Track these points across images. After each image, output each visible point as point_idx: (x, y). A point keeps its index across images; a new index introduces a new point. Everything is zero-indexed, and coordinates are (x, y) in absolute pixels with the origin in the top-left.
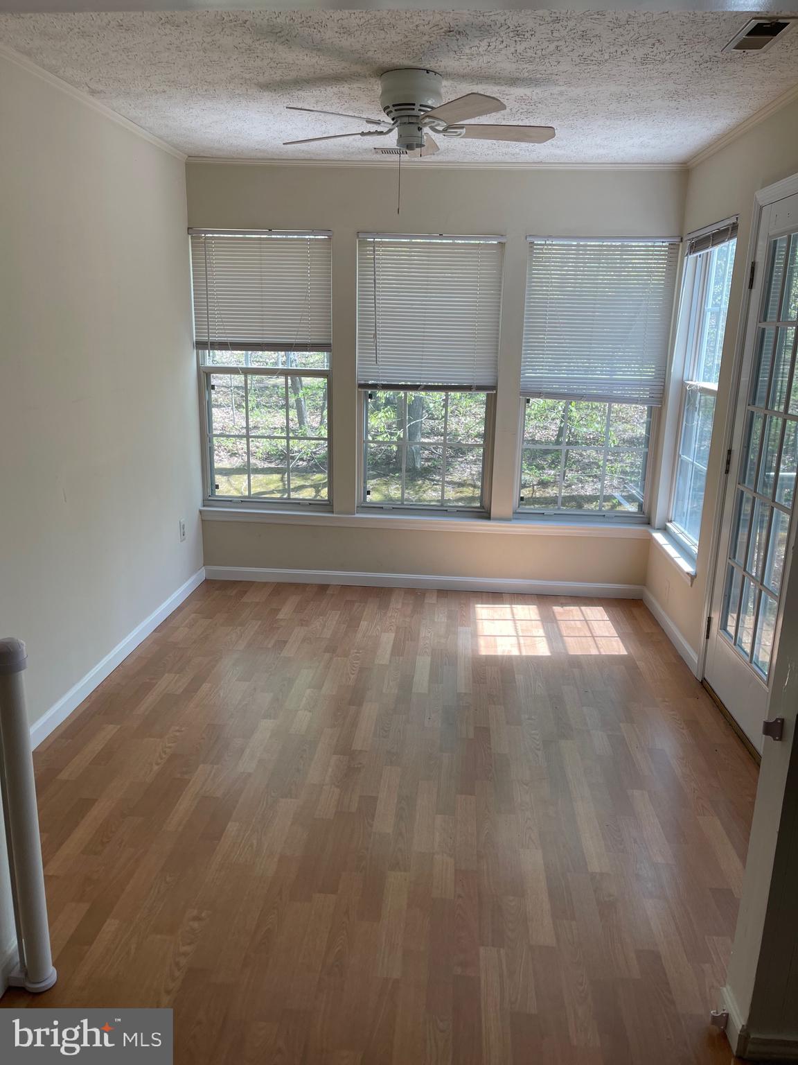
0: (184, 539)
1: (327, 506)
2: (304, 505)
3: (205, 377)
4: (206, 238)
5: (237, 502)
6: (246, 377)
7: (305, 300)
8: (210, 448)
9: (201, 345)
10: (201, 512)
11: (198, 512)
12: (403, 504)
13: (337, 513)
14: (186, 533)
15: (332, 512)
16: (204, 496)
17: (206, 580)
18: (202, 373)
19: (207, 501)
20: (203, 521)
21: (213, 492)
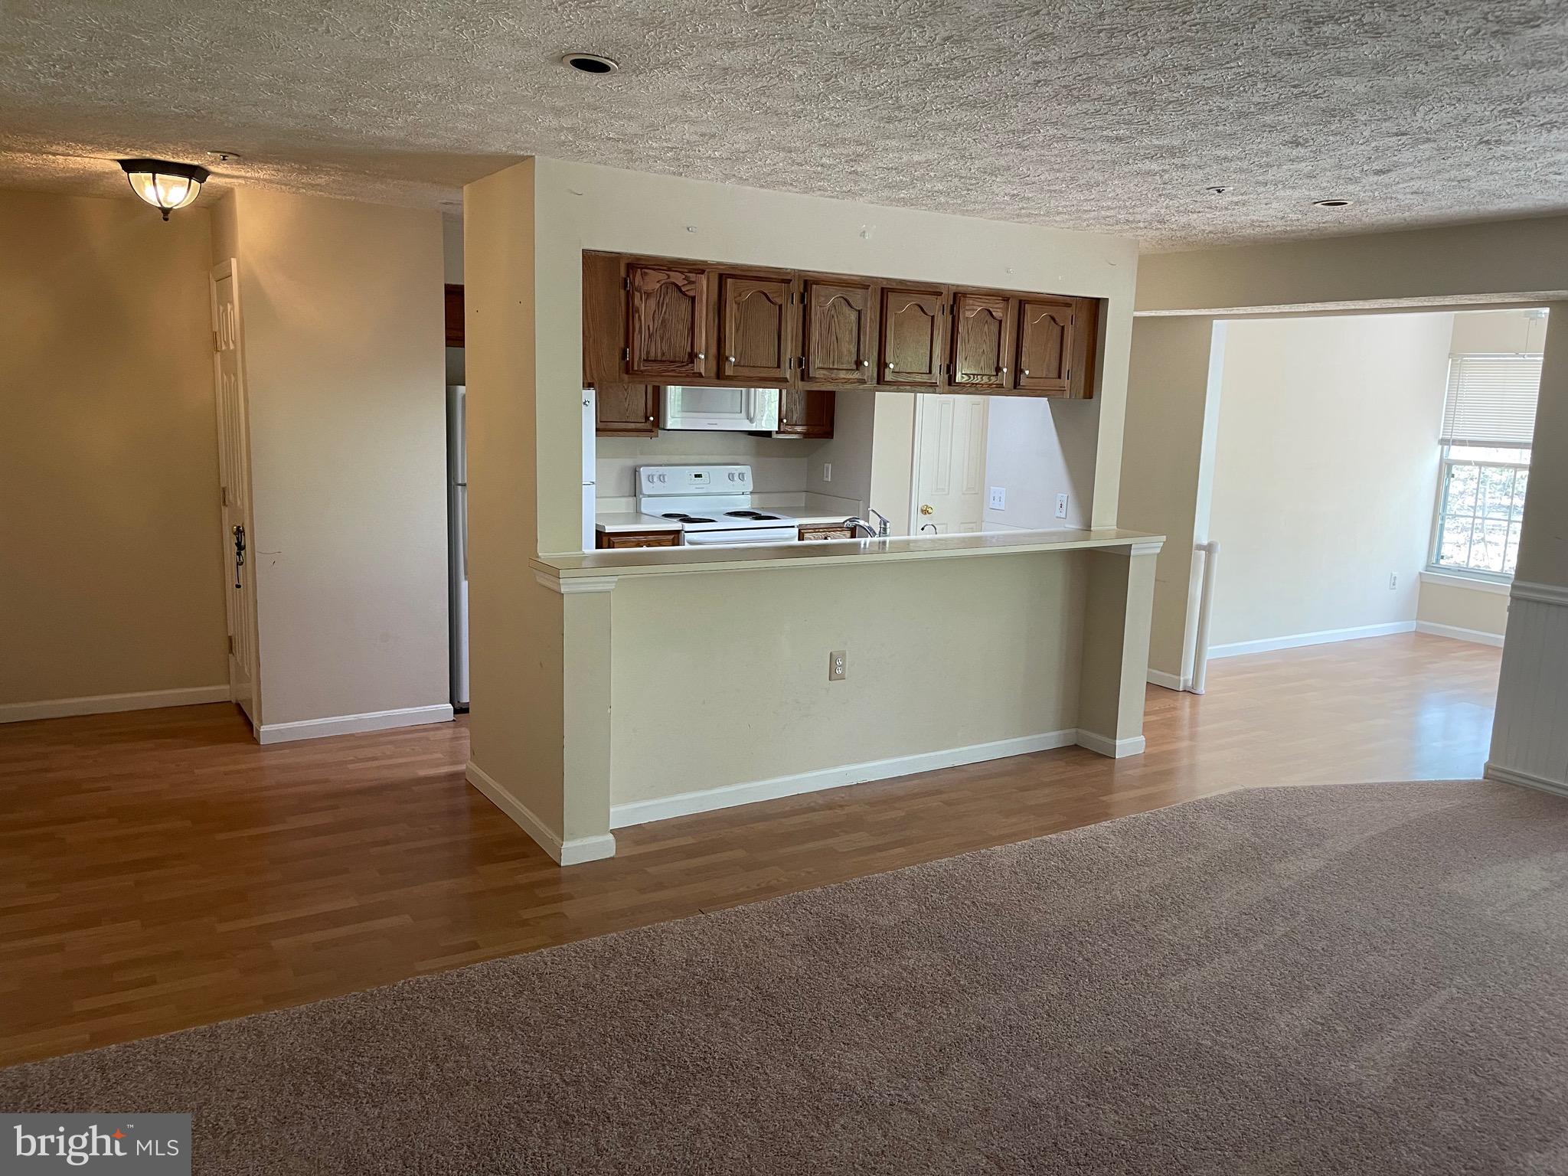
3: (1446, 469)
4: (1463, 361)
5: (1454, 571)
6: (1480, 468)
8: (1441, 524)
9: (1446, 442)
10: (1421, 574)
11: (1417, 575)
14: (1398, 584)
16: (1428, 562)
17: (1415, 631)
18: (1444, 464)
19: (1429, 567)
20: (1422, 582)
21: (1437, 560)
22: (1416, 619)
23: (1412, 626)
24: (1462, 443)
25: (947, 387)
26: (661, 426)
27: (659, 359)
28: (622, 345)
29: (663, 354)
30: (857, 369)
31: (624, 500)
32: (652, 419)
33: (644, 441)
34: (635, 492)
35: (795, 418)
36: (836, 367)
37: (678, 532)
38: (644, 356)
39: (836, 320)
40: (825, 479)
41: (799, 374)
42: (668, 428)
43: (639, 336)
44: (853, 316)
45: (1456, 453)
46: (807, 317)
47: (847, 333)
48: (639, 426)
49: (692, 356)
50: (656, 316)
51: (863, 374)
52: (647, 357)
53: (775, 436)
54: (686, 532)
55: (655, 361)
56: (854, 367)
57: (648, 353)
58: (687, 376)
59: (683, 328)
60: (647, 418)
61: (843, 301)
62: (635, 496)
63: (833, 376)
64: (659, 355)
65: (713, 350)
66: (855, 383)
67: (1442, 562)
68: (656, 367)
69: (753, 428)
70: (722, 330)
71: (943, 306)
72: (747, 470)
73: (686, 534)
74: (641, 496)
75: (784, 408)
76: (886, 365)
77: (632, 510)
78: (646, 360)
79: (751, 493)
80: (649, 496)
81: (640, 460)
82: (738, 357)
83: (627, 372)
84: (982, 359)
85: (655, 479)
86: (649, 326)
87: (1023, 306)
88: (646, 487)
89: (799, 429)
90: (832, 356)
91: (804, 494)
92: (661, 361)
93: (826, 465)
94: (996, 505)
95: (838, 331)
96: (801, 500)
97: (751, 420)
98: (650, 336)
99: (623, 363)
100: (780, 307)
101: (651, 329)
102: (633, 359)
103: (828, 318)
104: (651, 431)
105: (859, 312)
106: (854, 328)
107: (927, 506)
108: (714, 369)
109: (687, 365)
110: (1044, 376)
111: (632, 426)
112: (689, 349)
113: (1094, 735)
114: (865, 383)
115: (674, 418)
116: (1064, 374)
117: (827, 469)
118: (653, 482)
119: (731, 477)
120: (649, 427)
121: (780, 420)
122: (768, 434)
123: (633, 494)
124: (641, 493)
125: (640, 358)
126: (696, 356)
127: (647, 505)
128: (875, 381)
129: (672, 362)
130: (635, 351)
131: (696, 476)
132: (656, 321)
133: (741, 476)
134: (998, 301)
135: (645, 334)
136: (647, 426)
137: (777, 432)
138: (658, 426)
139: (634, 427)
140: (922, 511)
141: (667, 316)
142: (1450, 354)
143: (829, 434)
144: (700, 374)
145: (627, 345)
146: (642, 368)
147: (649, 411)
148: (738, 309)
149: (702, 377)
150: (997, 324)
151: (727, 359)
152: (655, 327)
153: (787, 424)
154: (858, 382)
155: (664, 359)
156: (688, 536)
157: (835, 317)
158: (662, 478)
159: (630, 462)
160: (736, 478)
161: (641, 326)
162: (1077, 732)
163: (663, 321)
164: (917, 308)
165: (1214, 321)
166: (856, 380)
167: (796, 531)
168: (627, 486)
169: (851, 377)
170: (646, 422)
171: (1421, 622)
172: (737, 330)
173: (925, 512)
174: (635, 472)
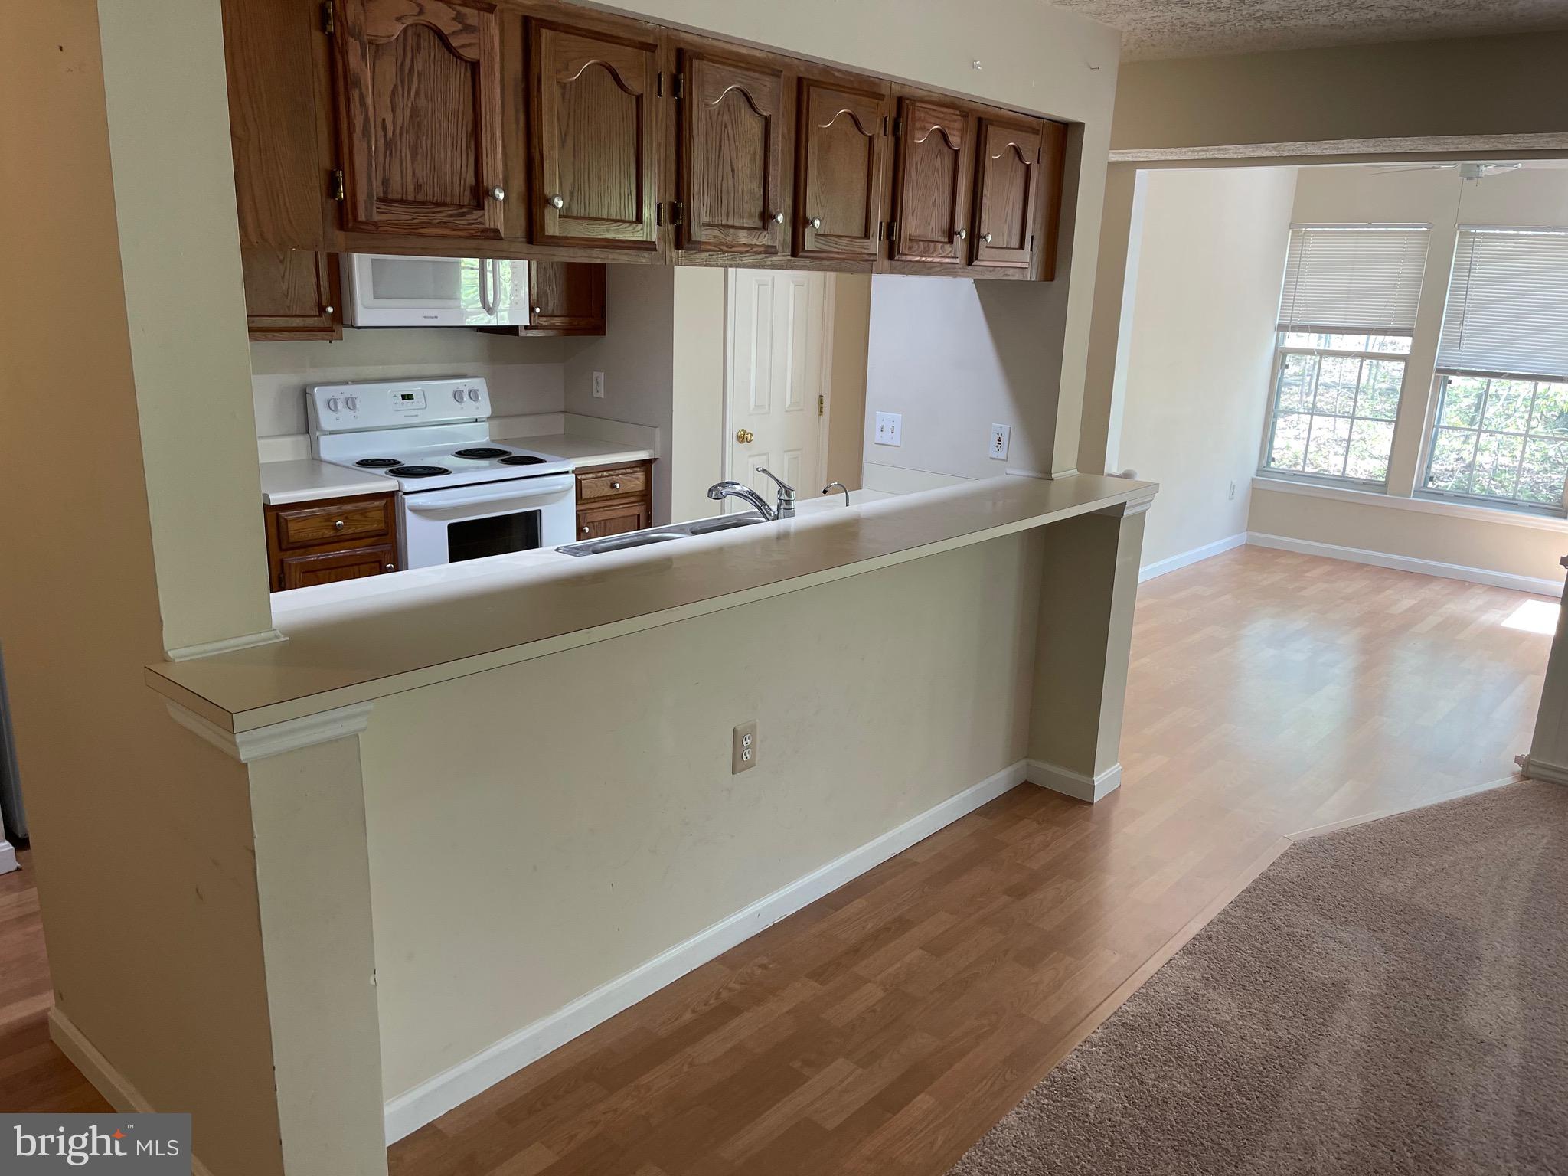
0: (1232, 499)
1: (1382, 487)
2: (1357, 484)
3: (1281, 357)
4: (1306, 232)
5: (1290, 475)
6: (1321, 358)
7: (1394, 288)
8: (1273, 423)
9: (1283, 328)
10: (1253, 479)
11: (1250, 481)
12: (1467, 493)
13: (1391, 495)
14: (1236, 493)
15: (1386, 494)
16: (1259, 466)
17: (1246, 544)
18: (1279, 353)
19: (1261, 471)
20: (1253, 488)
21: (1268, 464)
22: (1247, 530)
23: (1243, 538)
24: (1303, 329)
25: (887, 262)
26: (347, 320)
27: (411, 197)
28: (326, 162)
29: (419, 187)
30: (765, 227)
31: (288, 440)
32: (330, 310)
33: (318, 346)
34: (307, 425)
35: (550, 307)
36: (730, 223)
37: (391, 495)
38: (377, 190)
39: (730, 131)
40: (595, 394)
41: (672, 236)
42: (359, 325)
43: (365, 145)
44: (755, 128)
45: (1294, 340)
46: (685, 125)
47: (749, 157)
48: (310, 322)
49: (480, 195)
50: (399, 99)
51: (773, 238)
52: (385, 192)
53: (522, 333)
54: (405, 493)
55: (402, 201)
56: (759, 224)
57: (385, 183)
58: (472, 237)
59: (456, 129)
60: (322, 310)
61: (742, 99)
62: (308, 433)
63: (729, 239)
64: (411, 188)
65: (518, 182)
66: (760, 253)
67: (1272, 464)
68: (406, 215)
69: (493, 321)
70: (535, 140)
71: (886, 121)
72: (479, 384)
73: (406, 497)
74: (318, 433)
75: (535, 290)
76: (807, 222)
77: (304, 455)
78: (384, 199)
79: (488, 418)
80: (332, 433)
81: (312, 375)
82: (568, 199)
83: (342, 225)
84: (934, 214)
85: (340, 405)
86: (384, 121)
87: (984, 128)
88: (326, 419)
89: (557, 321)
90: (725, 202)
91: (562, 415)
92: (414, 202)
93: (595, 374)
94: (886, 437)
95: (734, 155)
96: (557, 425)
97: (490, 310)
98: (388, 144)
99: (331, 204)
100: (639, 99)
101: (390, 128)
102: (354, 196)
103: (719, 129)
104: (330, 330)
105: (767, 120)
106: (758, 150)
107: (744, 431)
108: (521, 222)
109: (470, 213)
110: (1005, 246)
111: (297, 322)
112: (471, 179)
113: (1058, 770)
114: (776, 253)
115: (367, 310)
116: (1028, 245)
117: (598, 379)
118: (336, 410)
119: (458, 396)
120: (328, 324)
121: (532, 310)
122: (512, 330)
123: (304, 430)
124: (318, 427)
125: (370, 195)
126: (488, 193)
127: (330, 448)
128: (788, 251)
129: (437, 204)
130: (358, 177)
131: (404, 397)
132: (399, 112)
133: (473, 394)
134: (955, 117)
135: (377, 140)
136: (323, 322)
137: (526, 327)
138: (342, 323)
139: (301, 325)
140: (739, 437)
141: (422, 102)
142: (1291, 224)
143: (598, 328)
144: (497, 231)
145: (337, 161)
146: (377, 217)
147: (323, 297)
148: (563, 98)
149: (500, 238)
150: (952, 156)
151: (549, 202)
152: (399, 122)
153: (540, 315)
154: (766, 252)
155: (420, 198)
156: (410, 500)
157: (730, 127)
158: (351, 403)
159: (294, 379)
160: (466, 398)
161: (366, 120)
162: (1028, 765)
163: (415, 112)
164: (849, 120)
165: (1137, 170)
166: (762, 249)
167: (571, 478)
168: (293, 418)
169: (754, 242)
170: (320, 316)
171: (1251, 533)
172: (563, 142)
173: (743, 438)
174: (304, 395)
